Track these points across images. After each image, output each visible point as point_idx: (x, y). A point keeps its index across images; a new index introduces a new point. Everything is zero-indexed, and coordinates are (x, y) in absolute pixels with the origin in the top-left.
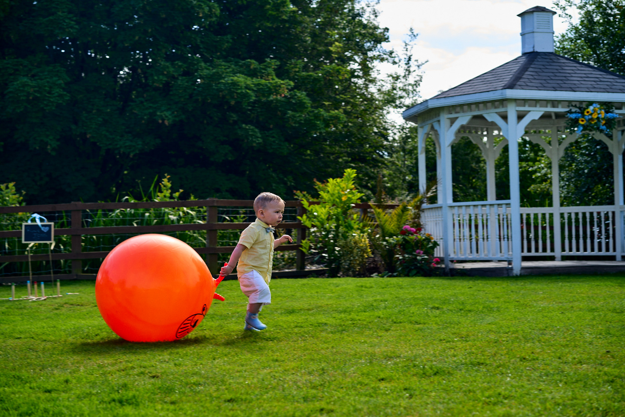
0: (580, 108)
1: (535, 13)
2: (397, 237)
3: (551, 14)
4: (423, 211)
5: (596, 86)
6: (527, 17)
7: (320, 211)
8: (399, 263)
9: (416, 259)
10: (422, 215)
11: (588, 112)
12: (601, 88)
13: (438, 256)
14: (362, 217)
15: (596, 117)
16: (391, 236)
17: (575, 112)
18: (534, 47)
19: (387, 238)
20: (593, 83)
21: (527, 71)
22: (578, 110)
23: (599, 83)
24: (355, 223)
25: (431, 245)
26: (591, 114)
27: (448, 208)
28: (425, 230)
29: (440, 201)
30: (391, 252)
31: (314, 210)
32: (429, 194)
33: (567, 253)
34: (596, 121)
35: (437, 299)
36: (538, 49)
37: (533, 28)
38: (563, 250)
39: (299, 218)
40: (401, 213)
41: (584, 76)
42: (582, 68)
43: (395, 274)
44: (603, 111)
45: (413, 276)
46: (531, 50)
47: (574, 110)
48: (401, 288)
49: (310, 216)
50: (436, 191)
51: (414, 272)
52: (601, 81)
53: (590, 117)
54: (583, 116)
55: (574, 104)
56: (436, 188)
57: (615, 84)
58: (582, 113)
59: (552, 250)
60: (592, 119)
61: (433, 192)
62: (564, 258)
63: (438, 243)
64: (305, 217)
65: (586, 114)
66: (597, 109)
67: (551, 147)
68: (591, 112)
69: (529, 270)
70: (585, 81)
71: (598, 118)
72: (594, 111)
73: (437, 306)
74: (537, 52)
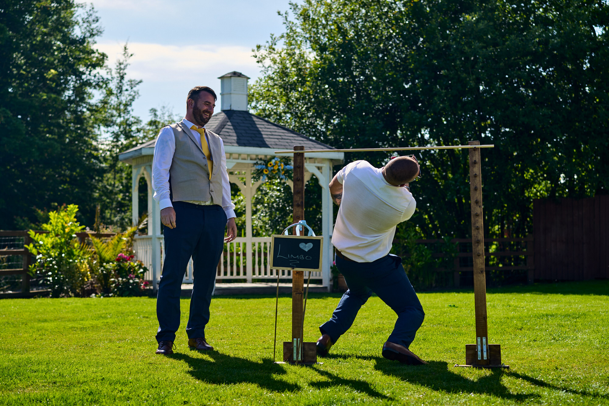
0: (265, 161)
1: (233, 78)
2: (113, 263)
3: (245, 79)
4: (135, 241)
5: (278, 143)
6: (226, 80)
7: (46, 241)
8: (114, 285)
9: (129, 282)
10: (135, 244)
11: (271, 164)
12: (281, 145)
13: (148, 279)
14: (82, 245)
15: (277, 168)
16: (108, 262)
17: (261, 164)
18: (231, 106)
19: (105, 264)
20: (276, 140)
21: (223, 128)
22: (262, 162)
23: (281, 140)
24: (76, 251)
25: (142, 270)
26: (273, 166)
27: (157, 240)
28: (137, 257)
29: (150, 232)
30: (107, 276)
31: (39, 240)
32: (141, 226)
33: (257, 276)
34: (277, 172)
35: (146, 312)
36: (235, 108)
37: (231, 90)
38: (254, 274)
39: (26, 246)
40: (117, 242)
41: (270, 133)
42: (269, 127)
43: (110, 295)
44: (283, 164)
45: (126, 296)
46: (229, 108)
47: (259, 162)
48: (119, 305)
49: (37, 244)
50: (147, 224)
51: (127, 293)
52: (282, 139)
53: (272, 168)
54: (267, 167)
55: (260, 157)
56: (147, 221)
57: (293, 141)
58: (266, 165)
59: (245, 274)
60: (274, 170)
61: (144, 224)
62: (254, 281)
63: (148, 268)
64: (31, 245)
65: (269, 165)
66: (278, 162)
67: (245, 187)
68: (273, 164)
69: (221, 291)
70: (269, 138)
71: (278, 169)
72: (276, 163)
73: (146, 316)
74: (233, 110)
